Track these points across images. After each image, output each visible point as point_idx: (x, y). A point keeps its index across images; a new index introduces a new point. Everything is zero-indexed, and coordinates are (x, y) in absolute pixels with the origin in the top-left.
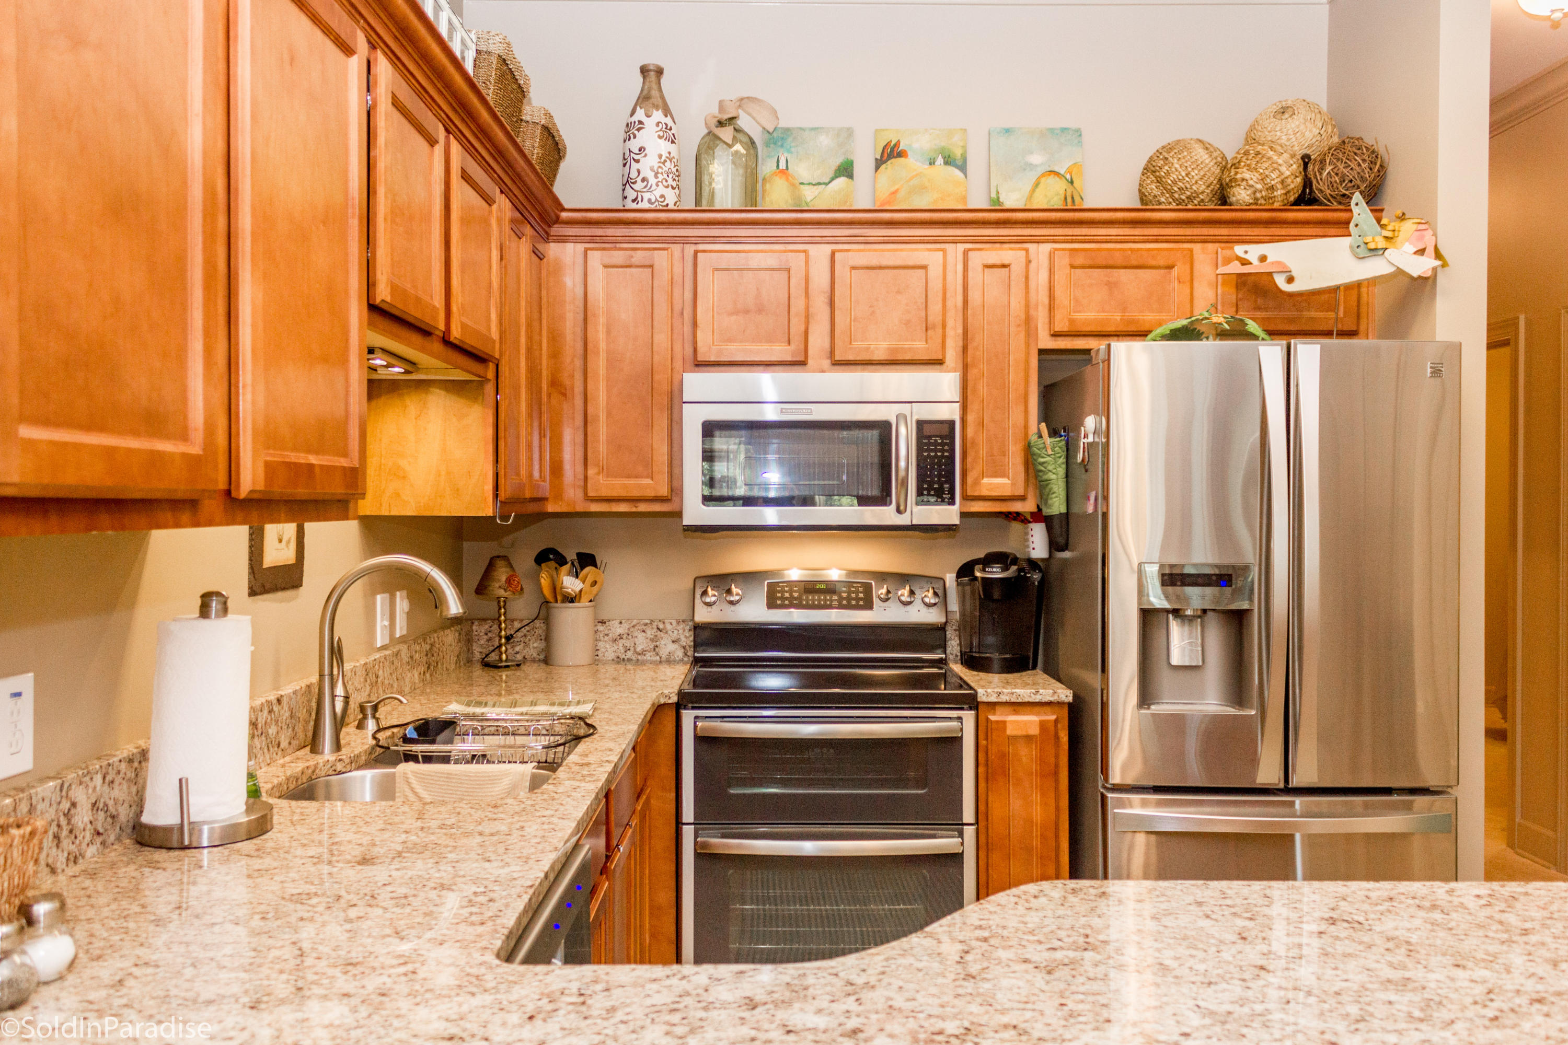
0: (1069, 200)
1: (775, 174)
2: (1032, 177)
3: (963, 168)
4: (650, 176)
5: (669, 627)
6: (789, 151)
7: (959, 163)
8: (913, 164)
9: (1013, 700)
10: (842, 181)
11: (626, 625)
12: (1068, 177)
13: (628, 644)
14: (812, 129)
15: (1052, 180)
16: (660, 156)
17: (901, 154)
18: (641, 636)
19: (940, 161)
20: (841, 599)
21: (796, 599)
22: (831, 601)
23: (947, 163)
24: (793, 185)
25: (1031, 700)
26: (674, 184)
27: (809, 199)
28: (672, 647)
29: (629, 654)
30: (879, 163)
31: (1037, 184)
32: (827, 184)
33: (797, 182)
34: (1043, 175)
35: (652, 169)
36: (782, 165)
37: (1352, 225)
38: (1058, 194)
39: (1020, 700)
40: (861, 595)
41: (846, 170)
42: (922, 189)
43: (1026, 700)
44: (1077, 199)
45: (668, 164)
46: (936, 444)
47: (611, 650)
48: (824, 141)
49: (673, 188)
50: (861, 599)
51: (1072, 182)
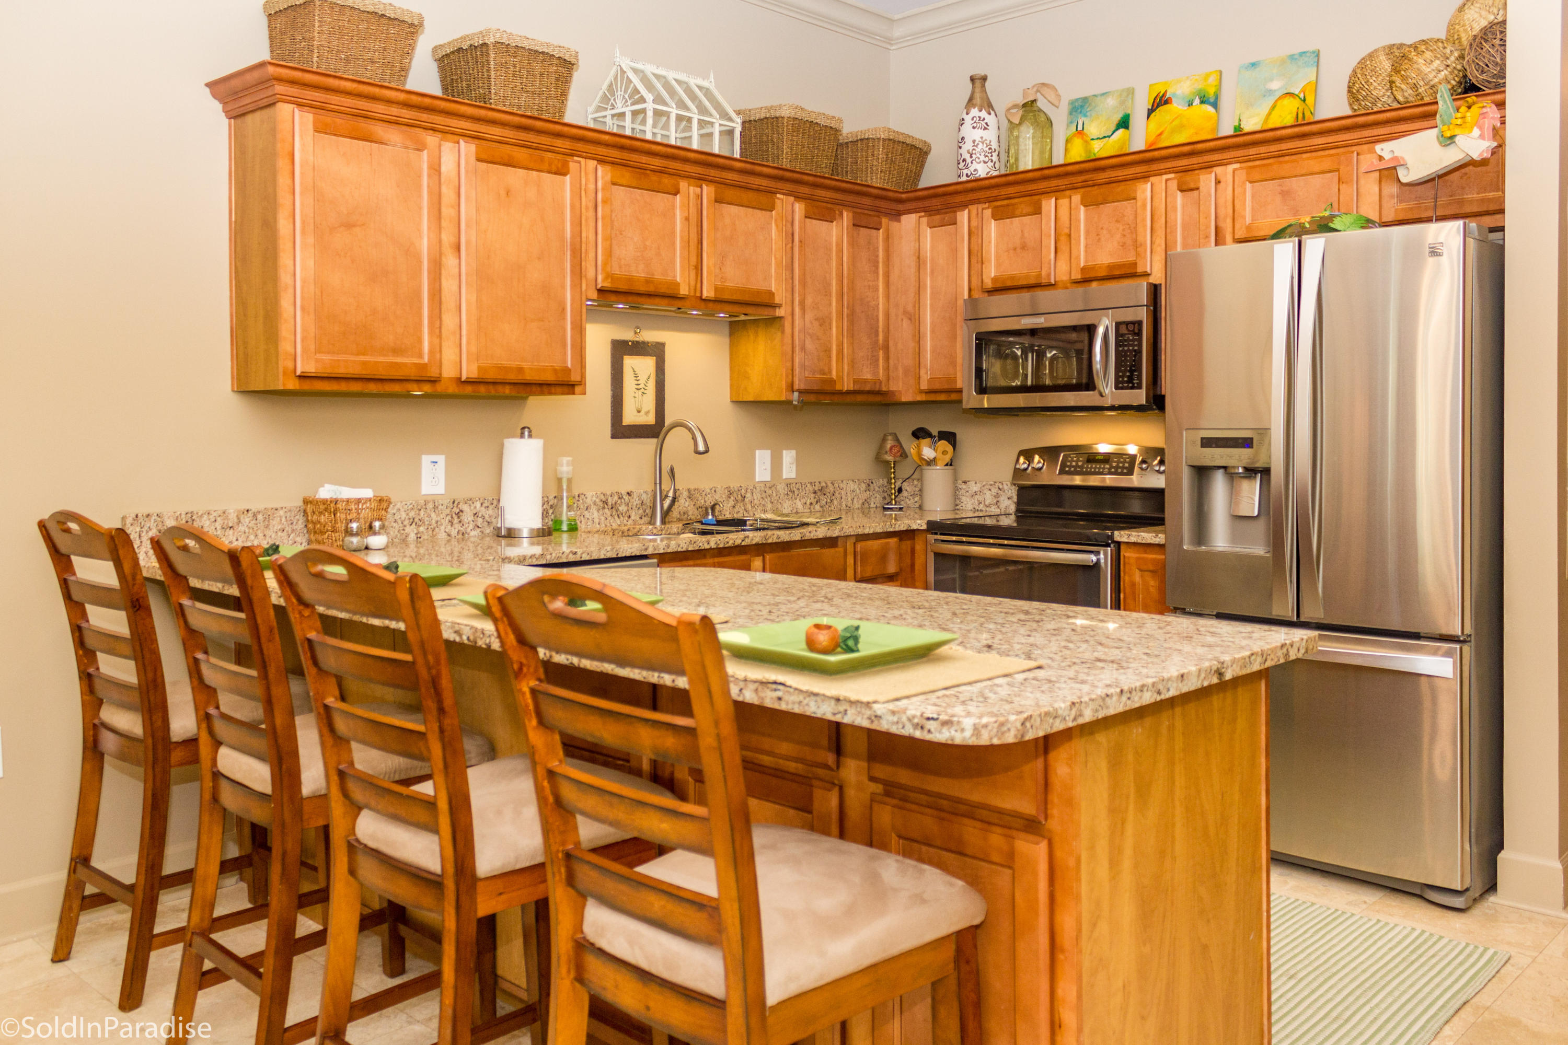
0: (1300, 115)
1: (1074, 135)
2: (1270, 101)
3: (1215, 105)
4: (967, 156)
5: (1006, 487)
6: (1085, 116)
7: (1212, 100)
8: (1176, 107)
9: (1139, 541)
10: (1121, 131)
11: (979, 485)
12: (1302, 96)
13: (981, 499)
14: (1103, 94)
15: (1287, 101)
16: (974, 141)
17: (1167, 102)
18: (988, 493)
19: (1197, 101)
20: (1111, 467)
21: (1079, 467)
22: (1104, 468)
23: (1202, 102)
24: (1086, 142)
25: (1152, 542)
26: (986, 160)
27: (1096, 151)
28: (1008, 502)
29: (981, 507)
30: (1150, 112)
31: (1273, 107)
32: (1109, 137)
33: (1088, 139)
34: (1280, 98)
35: (968, 152)
36: (1080, 128)
37: (1438, 116)
38: (1291, 113)
39: (1144, 542)
40: (1127, 465)
41: (1124, 123)
42: (1182, 127)
43: (1149, 542)
44: (1307, 114)
45: (980, 146)
46: (1128, 340)
47: (970, 503)
48: (1111, 102)
49: (985, 162)
50: (1126, 468)
51: (1304, 100)
